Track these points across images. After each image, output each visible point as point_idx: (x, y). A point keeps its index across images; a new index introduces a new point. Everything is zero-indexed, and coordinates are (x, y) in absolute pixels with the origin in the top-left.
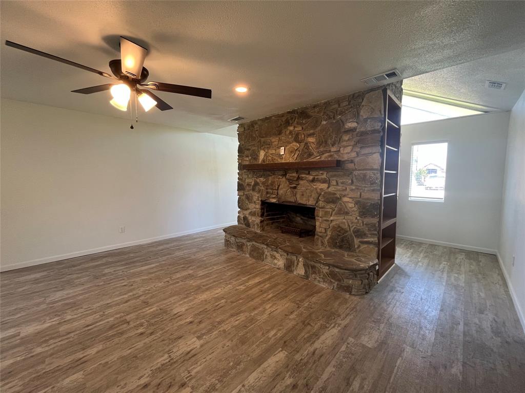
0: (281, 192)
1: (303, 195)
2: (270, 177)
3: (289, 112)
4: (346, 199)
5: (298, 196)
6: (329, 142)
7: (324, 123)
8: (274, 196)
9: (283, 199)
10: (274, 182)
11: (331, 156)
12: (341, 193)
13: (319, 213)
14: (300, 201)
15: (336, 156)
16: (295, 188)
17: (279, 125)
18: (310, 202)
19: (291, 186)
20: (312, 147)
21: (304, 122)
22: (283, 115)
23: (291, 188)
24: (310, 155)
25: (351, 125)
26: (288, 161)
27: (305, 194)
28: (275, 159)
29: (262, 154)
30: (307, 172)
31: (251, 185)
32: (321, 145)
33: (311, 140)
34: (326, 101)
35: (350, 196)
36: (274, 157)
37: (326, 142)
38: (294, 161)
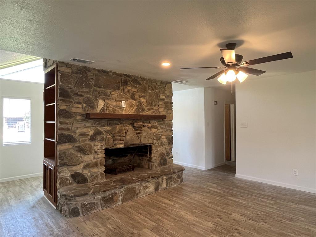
0: (128, 137)
1: (145, 137)
2: (117, 126)
3: (125, 75)
4: (163, 137)
5: (142, 139)
6: (154, 104)
7: (150, 91)
8: (122, 142)
9: (130, 143)
10: (122, 130)
11: (154, 112)
12: (161, 134)
13: (154, 147)
14: (144, 142)
15: (156, 112)
16: (139, 133)
17: (118, 82)
18: (149, 141)
19: (136, 132)
20: (144, 105)
21: (137, 86)
22: (120, 75)
23: (136, 133)
24: (143, 110)
25: (162, 97)
26: (128, 113)
27: (146, 137)
28: (116, 110)
29: (101, 104)
30: (148, 122)
31: (88, 135)
32: (149, 104)
33: (143, 100)
34: (149, 78)
35: (164, 135)
36: (115, 108)
37: (151, 104)
38: (133, 114)
